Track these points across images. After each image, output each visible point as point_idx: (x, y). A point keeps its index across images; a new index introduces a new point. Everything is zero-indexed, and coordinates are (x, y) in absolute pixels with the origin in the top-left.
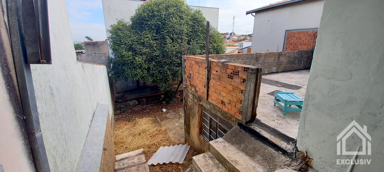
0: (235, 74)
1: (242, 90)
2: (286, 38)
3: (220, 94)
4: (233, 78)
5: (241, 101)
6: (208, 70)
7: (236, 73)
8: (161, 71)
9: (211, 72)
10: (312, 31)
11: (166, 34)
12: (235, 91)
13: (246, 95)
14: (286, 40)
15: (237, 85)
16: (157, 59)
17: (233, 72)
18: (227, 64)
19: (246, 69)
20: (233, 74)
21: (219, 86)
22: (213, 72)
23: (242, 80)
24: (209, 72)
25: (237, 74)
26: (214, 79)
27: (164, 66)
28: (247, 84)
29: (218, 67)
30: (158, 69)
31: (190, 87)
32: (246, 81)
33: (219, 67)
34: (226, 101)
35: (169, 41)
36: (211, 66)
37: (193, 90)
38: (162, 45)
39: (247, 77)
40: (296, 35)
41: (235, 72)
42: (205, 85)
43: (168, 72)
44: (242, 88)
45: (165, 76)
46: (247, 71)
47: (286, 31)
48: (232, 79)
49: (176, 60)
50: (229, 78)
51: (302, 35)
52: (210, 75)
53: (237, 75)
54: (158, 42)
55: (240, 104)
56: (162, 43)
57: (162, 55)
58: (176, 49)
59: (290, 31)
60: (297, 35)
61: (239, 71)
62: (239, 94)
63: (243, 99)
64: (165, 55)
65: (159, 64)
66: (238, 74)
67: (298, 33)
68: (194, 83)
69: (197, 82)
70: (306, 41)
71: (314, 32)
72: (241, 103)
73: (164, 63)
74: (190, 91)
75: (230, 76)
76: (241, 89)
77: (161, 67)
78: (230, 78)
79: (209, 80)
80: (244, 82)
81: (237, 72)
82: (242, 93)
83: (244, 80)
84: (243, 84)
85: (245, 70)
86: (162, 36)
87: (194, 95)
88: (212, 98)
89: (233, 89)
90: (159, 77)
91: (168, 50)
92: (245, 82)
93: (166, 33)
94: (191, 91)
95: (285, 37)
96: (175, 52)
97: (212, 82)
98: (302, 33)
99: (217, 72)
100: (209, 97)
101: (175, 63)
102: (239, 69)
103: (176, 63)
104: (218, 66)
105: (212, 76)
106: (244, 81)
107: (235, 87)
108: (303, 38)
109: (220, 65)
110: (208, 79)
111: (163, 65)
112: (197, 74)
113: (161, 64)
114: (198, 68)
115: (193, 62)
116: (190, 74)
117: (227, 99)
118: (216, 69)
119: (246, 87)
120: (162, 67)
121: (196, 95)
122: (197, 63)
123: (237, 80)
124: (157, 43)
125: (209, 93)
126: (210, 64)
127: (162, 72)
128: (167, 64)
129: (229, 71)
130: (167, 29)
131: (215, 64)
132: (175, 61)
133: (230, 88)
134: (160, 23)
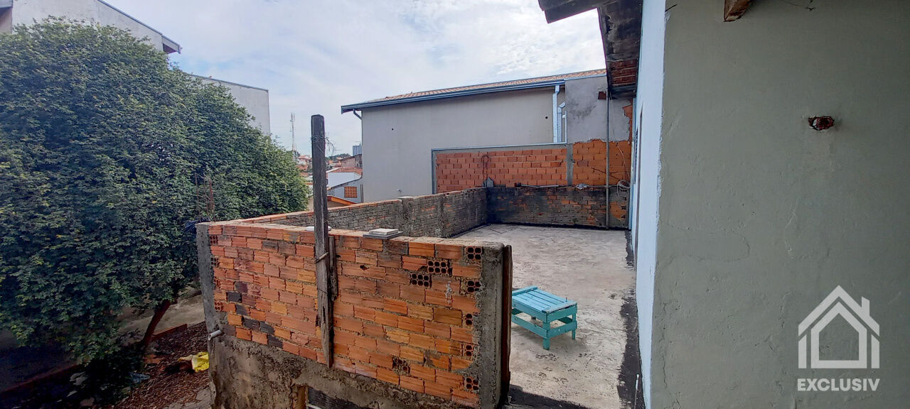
0: (438, 270)
1: (469, 316)
2: (435, 165)
3: (385, 337)
4: (431, 282)
5: (469, 347)
6: (328, 265)
7: (440, 267)
8: (75, 289)
9: (340, 269)
10: (476, 152)
11: (100, 148)
12: (444, 320)
13: (486, 328)
14: (435, 170)
15: (449, 302)
16: (53, 241)
17: (431, 263)
18: (404, 243)
19: (475, 254)
20: (431, 270)
21: (380, 312)
22: (350, 270)
23: (464, 286)
24: (332, 271)
25: (446, 268)
26: (353, 290)
27: (94, 265)
28: (485, 295)
29: (367, 254)
30: (58, 283)
31: (242, 333)
32: (481, 288)
33: (373, 251)
34: (411, 355)
35: (111, 171)
36: (339, 250)
37: (259, 338)
38: (80, 188)
39: (483, 276)
40: (451, 159)
41: (437, 264)
42: (317, 318)
43: (116, 286)
44: (468, 308)
45: (98, 305)
46: (478, 257)
47: (433, 151)
48: (426, 284)
49: (151, 239)
50: (414, 283)
51: (461, 160)
52: (337, 281)
53: (444, 271)
54: (57, 176)
55: (465, 357)
56: (80, 178)
57: (79, 225)
58: (147, 198)
59: (440, 152)
60: (453, 160)
61: (448, 260)
62: (458, 327)
63: (475, 340)
64: (99, 224)
65: (64, 260)
66: (450, 271)
67: (455, 155)
68: (261, 316)
69: (278, 309)
70: (471, 171)
71: (481, 155)
72: (469, 354)
73: (92, 254)
74: (243, 345)
75: (420, 277)
76: (465, 313)
77: (77, 270)
78: (420, 283)
79: (336, 298)
80: (471, 290)
81: (443, 265)
82: (469, 323)
83: (471, 283)
84: (468, 295)
85: (470, 257)
86: (75, 155)
87: (262, 359)
88: (353, 355)
89: (436, 316)
90: (69, 313)
91: (111, 206)
92: (477, 290)
93: (99, 144)
94: (249, 344)
95: (432, 162)
96: (145, 212)
97: (346, 305)
98: (462, 155)
99: (363, 267)
100: (335, 356)
101: (147, 248)
102: (452, 255)
103: (151, 249)
104: (369, 250)
105: (343, 284)
106: (473, 287)
107: (441, 307)
108: (465, 166)
109: (378, 245)
110: (332, 294)
111: (90, 261)
112: (275, 284)
113: (78, 262)
114: (280, 262)
115: (255, 244)
116: (244, 287)
117: (416, 351)
118: (360, 260)
119: (482, 304)
120: (82, 270)
121: (272, 355)
122: (274, 244)
123: (447, 289)
124: (53, 179)
125: (336, 342)
126: (335, 246)
127: (84, 288)
128: (108, 257)
129: (414, 264)
130: (101, 130)
131: (353, 245)
132: (145, 243)
133: (425, 313)
134: (64, 109)
